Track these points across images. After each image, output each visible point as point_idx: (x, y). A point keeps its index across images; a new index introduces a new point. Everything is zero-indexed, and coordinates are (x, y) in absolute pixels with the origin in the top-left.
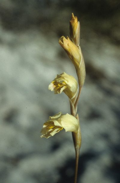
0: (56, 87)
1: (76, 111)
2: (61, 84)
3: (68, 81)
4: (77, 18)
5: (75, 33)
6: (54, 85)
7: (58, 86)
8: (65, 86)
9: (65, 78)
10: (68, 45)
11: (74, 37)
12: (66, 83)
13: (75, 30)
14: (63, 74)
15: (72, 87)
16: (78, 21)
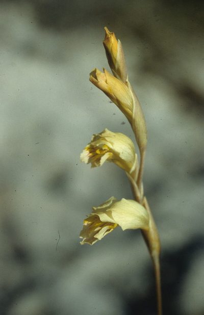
0: (94, 156)
1: (142, 193)
2: (101, 150)
3: (112, 143)
4: (114, 35)
5: (116, 60)
6: (90, 152)
7: (97, 154)
8: (108, 153)
9: (106, 138)
10: (106, 82)
11: (116, 66)
12: (108, 148)
13: (115, 56)
14: (104, 132)
15: (123, 153)
16: (117, 40)
